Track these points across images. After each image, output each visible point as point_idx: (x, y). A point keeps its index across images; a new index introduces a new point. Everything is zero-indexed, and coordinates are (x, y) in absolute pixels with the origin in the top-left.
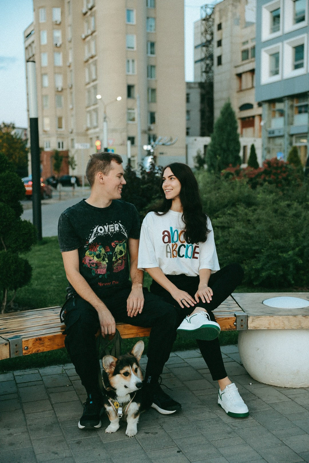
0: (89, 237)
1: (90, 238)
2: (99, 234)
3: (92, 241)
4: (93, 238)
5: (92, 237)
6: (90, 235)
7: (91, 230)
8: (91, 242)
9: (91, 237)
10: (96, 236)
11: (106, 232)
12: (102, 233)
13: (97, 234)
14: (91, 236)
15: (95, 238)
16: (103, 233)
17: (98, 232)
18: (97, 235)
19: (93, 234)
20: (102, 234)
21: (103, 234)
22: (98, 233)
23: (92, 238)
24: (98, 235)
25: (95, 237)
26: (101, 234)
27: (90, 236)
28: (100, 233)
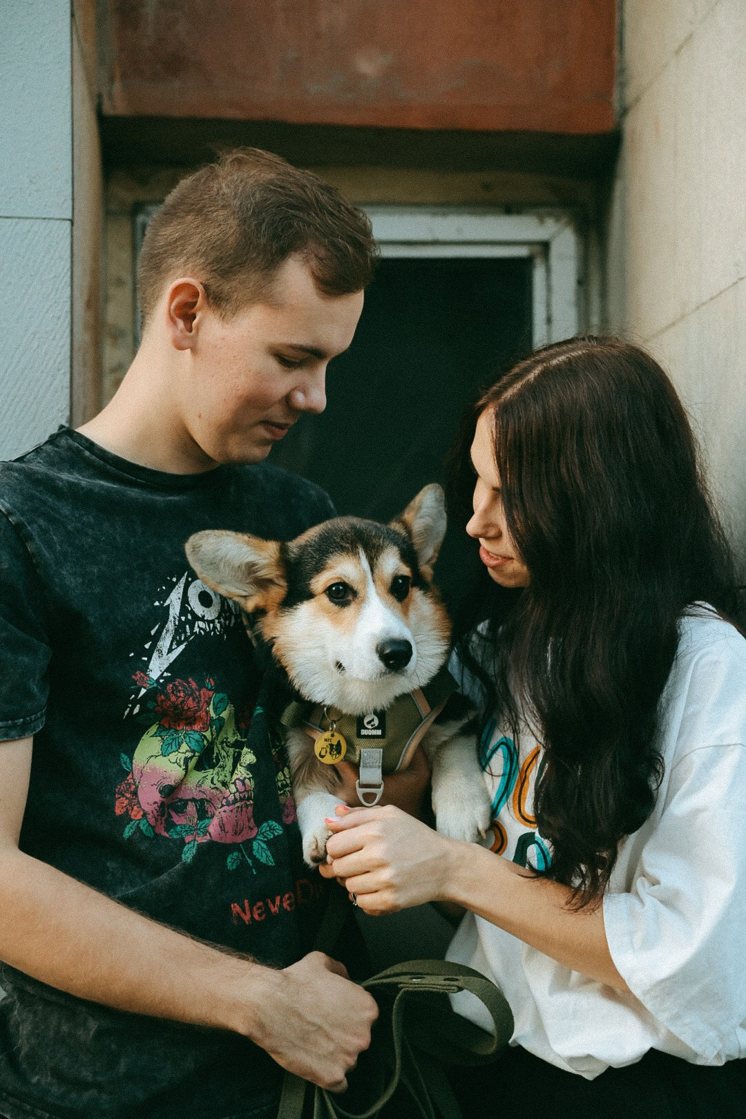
0: (147, 646)
1: (149, 654)
2: (201, 624)
3: (166, 670)
4: (170, 650)
5: (165, 642)
6: (153, 632)
7: (157, 604)
8: (161, 677)
9: (160, 643)
10: (186, 638)
11: (231, 613)
12: (213, 621)
13: (192, 628)
14: (156, 638)
15: (182, 647)
16: (218, 618)
17: (192, 613)
18: (192, 633)
19: (170, 626)
20: (215, 628)
21: (218, 626)
22: (196, 618)
23: (165, 650)
24: (196, 630)
25: (179, 644)
26: (209, 622)
27: (148, 637)
28: (202, 619)
